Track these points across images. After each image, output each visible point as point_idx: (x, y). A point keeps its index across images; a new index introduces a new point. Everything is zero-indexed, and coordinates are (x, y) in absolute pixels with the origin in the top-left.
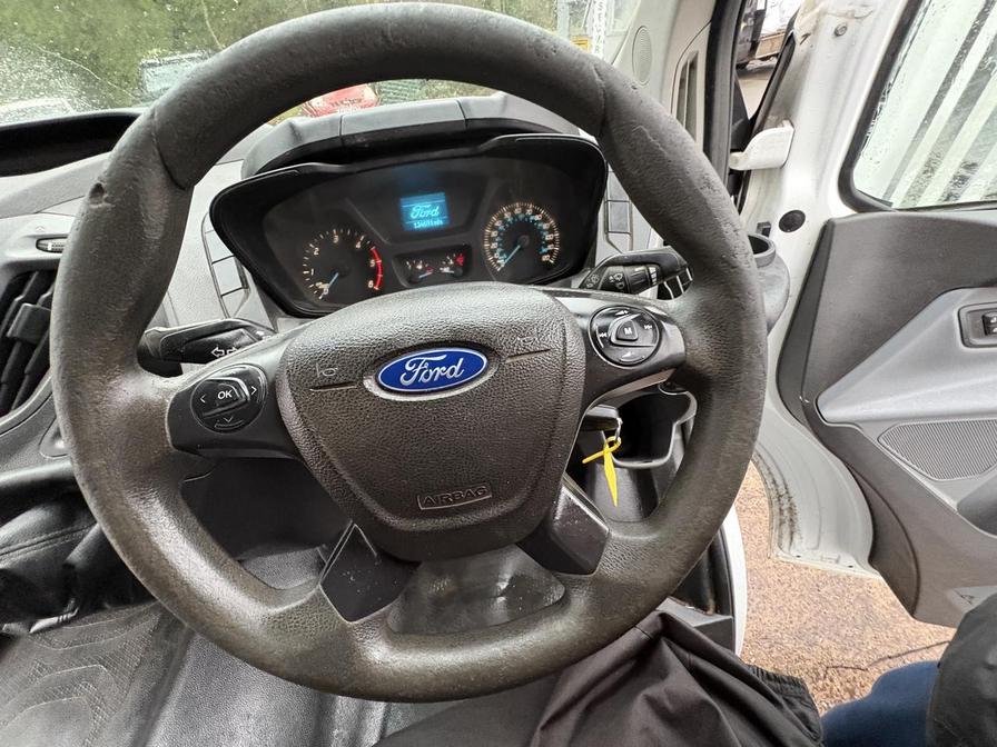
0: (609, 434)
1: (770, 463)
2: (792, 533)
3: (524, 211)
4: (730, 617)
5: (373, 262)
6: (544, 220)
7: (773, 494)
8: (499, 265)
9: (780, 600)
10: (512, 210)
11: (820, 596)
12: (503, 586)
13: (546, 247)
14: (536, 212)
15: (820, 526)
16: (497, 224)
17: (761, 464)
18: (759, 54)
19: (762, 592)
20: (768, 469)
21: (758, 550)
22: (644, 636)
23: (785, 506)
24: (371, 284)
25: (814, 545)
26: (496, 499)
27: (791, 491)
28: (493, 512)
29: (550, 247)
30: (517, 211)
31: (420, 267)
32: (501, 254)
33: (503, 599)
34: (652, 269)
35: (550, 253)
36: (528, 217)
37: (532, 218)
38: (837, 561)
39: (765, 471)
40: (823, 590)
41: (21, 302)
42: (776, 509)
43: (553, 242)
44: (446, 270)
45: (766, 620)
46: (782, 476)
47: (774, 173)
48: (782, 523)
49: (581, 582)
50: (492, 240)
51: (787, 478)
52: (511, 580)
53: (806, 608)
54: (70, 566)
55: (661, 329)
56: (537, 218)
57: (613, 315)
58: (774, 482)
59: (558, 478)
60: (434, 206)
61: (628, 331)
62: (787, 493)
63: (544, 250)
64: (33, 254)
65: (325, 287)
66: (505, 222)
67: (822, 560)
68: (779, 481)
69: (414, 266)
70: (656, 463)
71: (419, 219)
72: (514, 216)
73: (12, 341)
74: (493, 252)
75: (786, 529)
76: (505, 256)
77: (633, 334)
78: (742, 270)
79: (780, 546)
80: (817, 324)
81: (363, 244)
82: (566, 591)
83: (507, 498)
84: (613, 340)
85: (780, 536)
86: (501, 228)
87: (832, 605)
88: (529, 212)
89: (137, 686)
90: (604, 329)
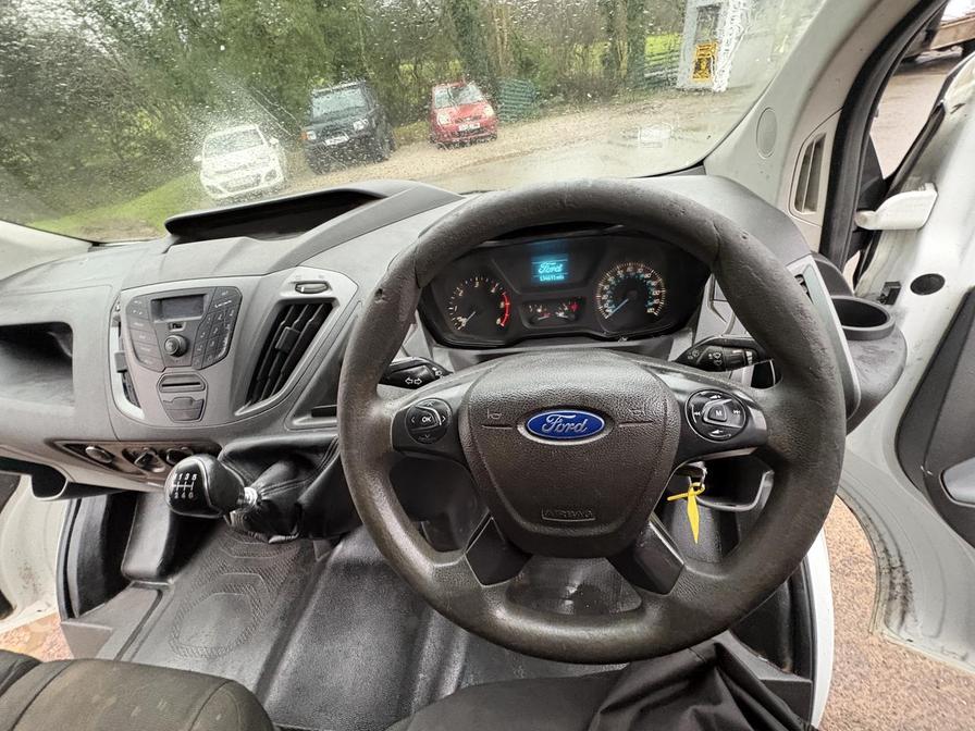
0: (694, 480)
1: (882, 529)
2: (904, 613)
3: (635, 269)
4: (809, 681)
5: (502, 304)
6: (653, 278)
7: (884, 564)
8: (607, 313)
9: (883, 684)
10: (624, 269)
11: (938, 694)
12: (572, 591)
13: (652, 301)
14: (646, 271)
15: (944, 612)
16: (610, 279)
17: (871, 527)
18: (936, 43)
19: (859, 670)
20: (880, 535)
21: (860, 622)
22: (698, 659)
23: (899, 580)
24: (499, 321)
25: (932, 633)
26: (598, 522)
27: (907, 564)
28: (595, 531)
29: (656, 302)
30: (629, 269)
31: (539, 311)
32: (610, 305)
33: (570, 602)
34: (749, 354)
35: (656, 306)
36: (638, 275)
37: (642, 276)
38: (964, 658)
39: (875, 537)
40: (944, 689)
41: (284, 326)
42: (886, 581)
43: (659, 297)
44: (561, 315)
45: (860, 702)
46: (896, 545)
47: (909, 236)
48: (891, 598)
49: (656, 599)
50: (603, 292)
51: (902, 549)
52: (580, 587)
53: (917, 703)
54: (298, 505)
55: (749, 415)
56: (647, 276)
57: (708, 396)
58: (886, 551)
59: (648, 515)
60: (558, 264)
61: (719, 413)
62: (902, 566)
63: (650, 304)
64: (293, 294)
65: (464, 321)
66: (617, 278)
67: (942, 652)
68: (893, 552)
69: (535, 310)
70: (739, 508)
71: (545, 274)
72: (626, 273)
73: (277, 351)
74: (603, 302)
75: (897, 605)
76: (613, 306)
77: (723, 416)
78: (825, 380)
79: (887, 622)
80: (950, 392)
81: (497, 289)
82: (642, 604)
83: (606, 522)
84: (706, 419)
85: (888, 613)
86: (613, 283)
87: (956, 710)
88: (640, 271)
89: (282, 598)
90: (699, 407)
